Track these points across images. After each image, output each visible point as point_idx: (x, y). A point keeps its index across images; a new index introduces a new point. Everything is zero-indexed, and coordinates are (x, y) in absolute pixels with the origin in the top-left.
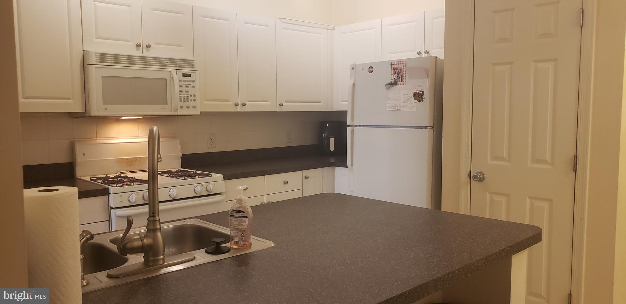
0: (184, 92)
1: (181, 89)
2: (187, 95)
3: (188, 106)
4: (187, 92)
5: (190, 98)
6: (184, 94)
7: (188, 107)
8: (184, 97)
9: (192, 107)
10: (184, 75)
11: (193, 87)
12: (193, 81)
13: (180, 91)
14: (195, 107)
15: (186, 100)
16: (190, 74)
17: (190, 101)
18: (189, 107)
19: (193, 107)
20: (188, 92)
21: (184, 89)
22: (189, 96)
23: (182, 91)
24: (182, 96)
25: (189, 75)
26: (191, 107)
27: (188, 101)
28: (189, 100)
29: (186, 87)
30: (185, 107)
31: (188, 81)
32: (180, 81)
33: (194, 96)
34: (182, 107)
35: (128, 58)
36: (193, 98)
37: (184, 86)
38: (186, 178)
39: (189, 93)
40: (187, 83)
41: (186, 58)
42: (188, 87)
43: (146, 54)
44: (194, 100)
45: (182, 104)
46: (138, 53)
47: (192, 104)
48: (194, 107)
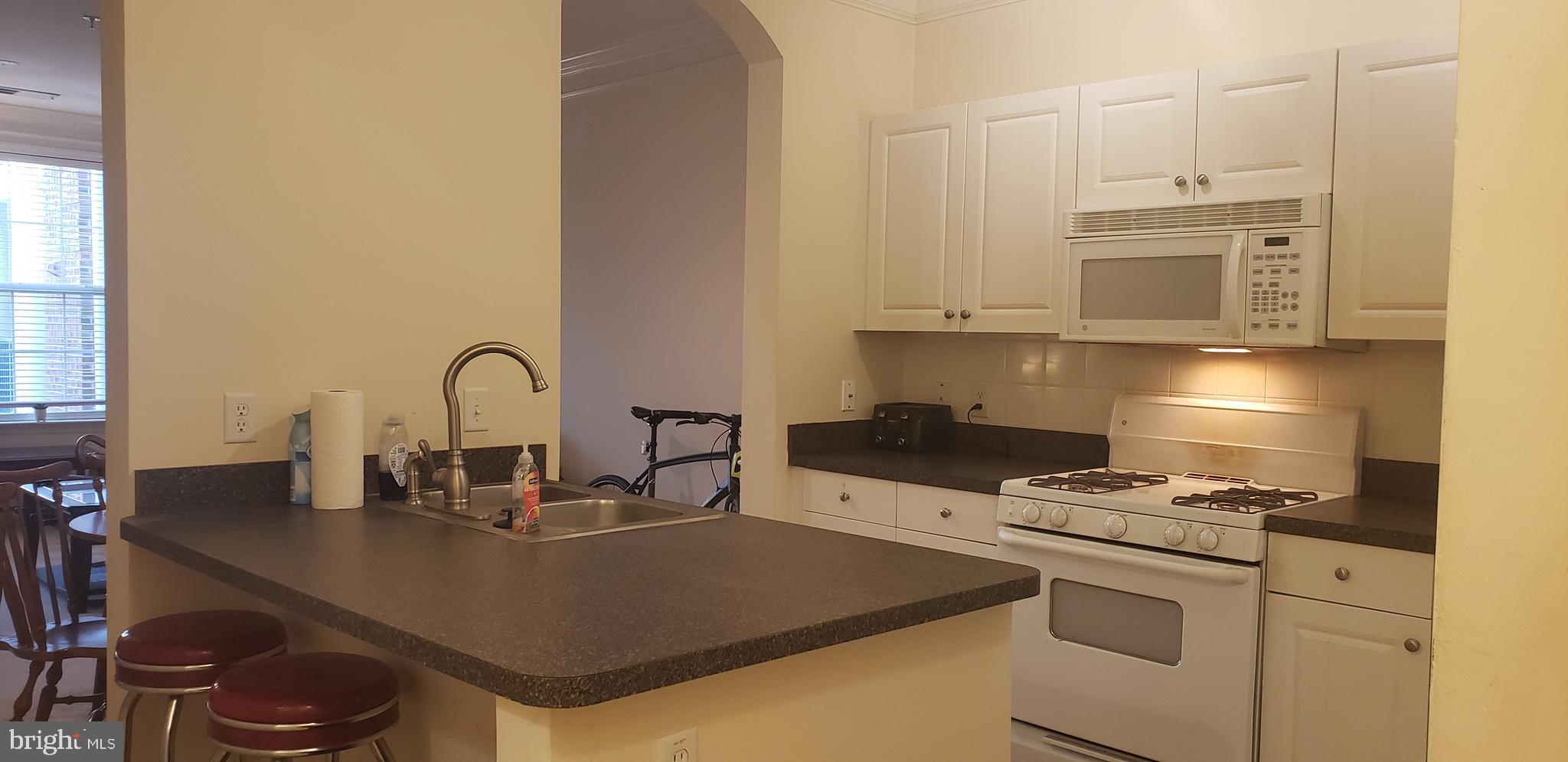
0: (1265, 287)
1: (1258, 278)
2: (1275, 292)
3: (1274, 322)
4: (1276, 285)
5: (1281, 301)
6: (1265, 292)
7: (1275, 326)
8: (1265, 299)
9: (1286, 326)
10: (1269, 242)
11: (1294, 271)
12: (1295, 256)
13: (1255, 285)
14: (1295, 326)
15: (1270, 307)
16: (1288, 238)
17: (1280, 310)
18: (1277, 326)
19: (1289, 326)
20: (1278, 286)
21: (1266, 279)
22: (1280, 295)
23: (1260, 285)
24: (1261, 295)
25: (1284, 241)
26: (1283, 325)
27: (1274, 310)
28: (1279, 307)
29: (1273, 272)
30: (1265, 325)
31: (1280, 257)
32: (1258, 257)
33: (1295, 295)
34: (1256, 326)
35: (1137, 215)
36: (1289, 301)
37: (1267, 271)
38: (1214, 506)
39: (1281, 290)
40: (1277, 262)
41: (1276, 198)
42: (1279, 272)
43: (1203, 198)
44: (1295, 307)
45: (1258, 317)
46: (1186, 200)
47: (1288, 316)
48: (1292, 326)
